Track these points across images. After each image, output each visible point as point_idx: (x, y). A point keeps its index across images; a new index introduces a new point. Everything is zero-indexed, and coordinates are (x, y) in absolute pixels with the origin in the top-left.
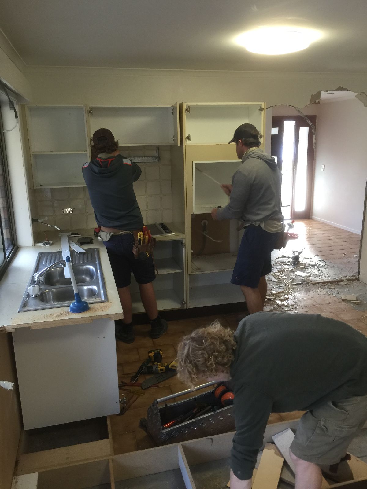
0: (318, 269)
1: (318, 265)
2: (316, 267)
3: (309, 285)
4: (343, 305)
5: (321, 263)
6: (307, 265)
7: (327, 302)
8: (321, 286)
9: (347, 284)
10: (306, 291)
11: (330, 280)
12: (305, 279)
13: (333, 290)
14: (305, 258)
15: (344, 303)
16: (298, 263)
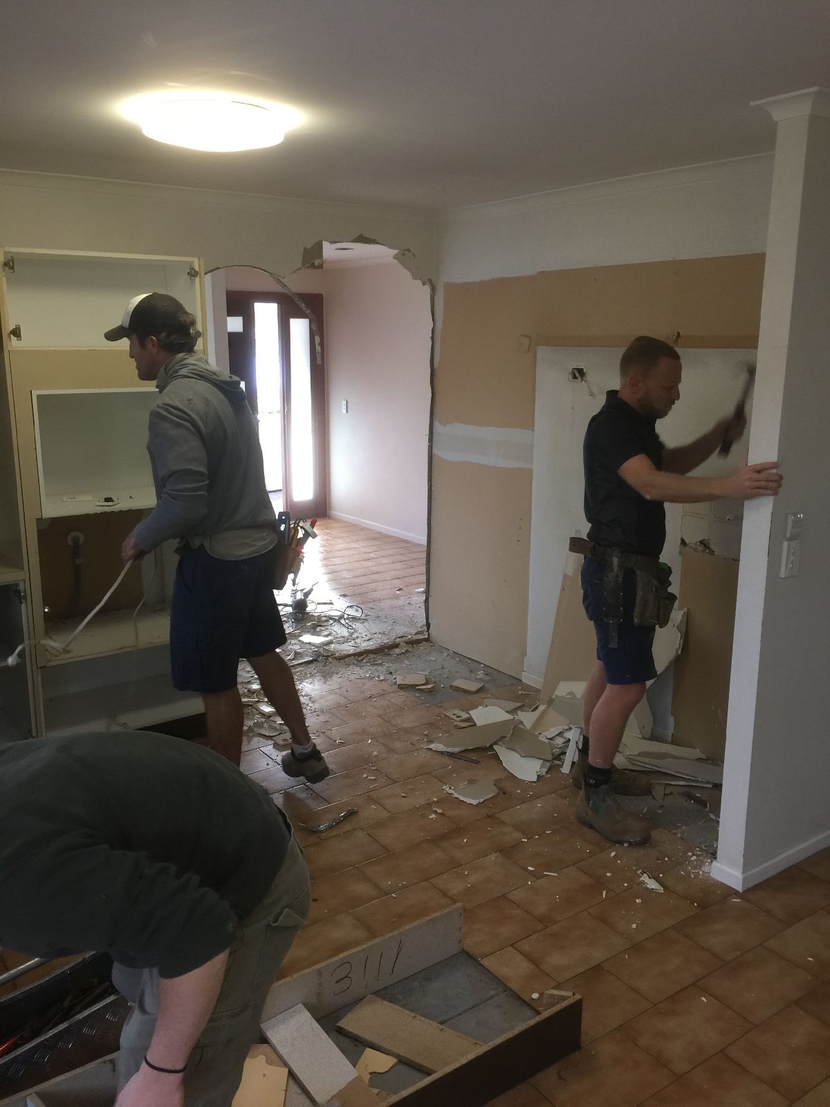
0: (347, 626)
1: (346, 616)
2: (342, 621)
3: (330, 663)
4: (400, 698)
5: (352, 612)
6: (324, 619)
7: (368, 694)
8: (356, 662)
9: (406, 652)
10: (324, 677)
11: (374, 647)
12: (321, 650)
13: (379, 668)
14: (319, 604)
15: (402, 693)
16: (306, 616)
